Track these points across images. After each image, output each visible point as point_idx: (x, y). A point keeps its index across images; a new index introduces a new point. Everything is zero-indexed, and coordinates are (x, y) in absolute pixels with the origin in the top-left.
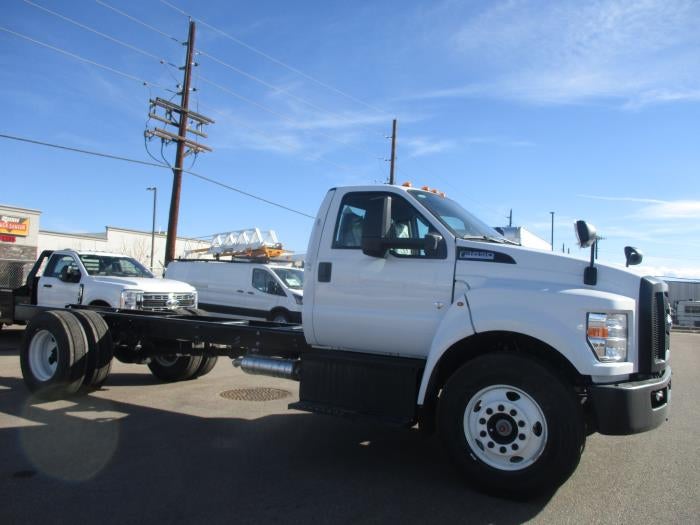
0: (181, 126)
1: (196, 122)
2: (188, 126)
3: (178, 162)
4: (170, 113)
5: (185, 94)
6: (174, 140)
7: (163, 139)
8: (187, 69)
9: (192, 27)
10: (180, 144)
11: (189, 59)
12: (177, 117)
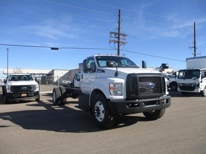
0: (119, 38)
1: (123, 36)
2: (121, 37)
3: (118, 48)
4: (115, 35)
5: (119, 29)
6: (117, 42)
7: (114, 42)
8: (119, 22)
9: (119, 11)
10: (119, 43)
11: (119, 20)
12: (117, 36)
